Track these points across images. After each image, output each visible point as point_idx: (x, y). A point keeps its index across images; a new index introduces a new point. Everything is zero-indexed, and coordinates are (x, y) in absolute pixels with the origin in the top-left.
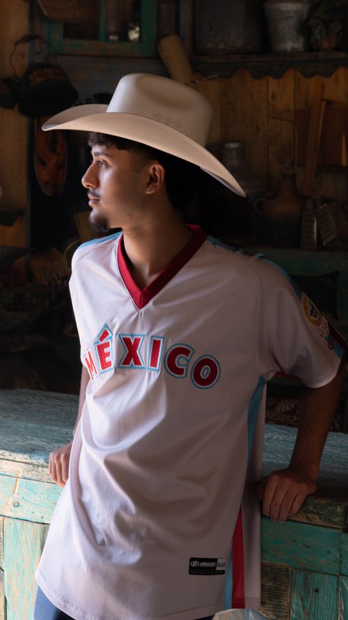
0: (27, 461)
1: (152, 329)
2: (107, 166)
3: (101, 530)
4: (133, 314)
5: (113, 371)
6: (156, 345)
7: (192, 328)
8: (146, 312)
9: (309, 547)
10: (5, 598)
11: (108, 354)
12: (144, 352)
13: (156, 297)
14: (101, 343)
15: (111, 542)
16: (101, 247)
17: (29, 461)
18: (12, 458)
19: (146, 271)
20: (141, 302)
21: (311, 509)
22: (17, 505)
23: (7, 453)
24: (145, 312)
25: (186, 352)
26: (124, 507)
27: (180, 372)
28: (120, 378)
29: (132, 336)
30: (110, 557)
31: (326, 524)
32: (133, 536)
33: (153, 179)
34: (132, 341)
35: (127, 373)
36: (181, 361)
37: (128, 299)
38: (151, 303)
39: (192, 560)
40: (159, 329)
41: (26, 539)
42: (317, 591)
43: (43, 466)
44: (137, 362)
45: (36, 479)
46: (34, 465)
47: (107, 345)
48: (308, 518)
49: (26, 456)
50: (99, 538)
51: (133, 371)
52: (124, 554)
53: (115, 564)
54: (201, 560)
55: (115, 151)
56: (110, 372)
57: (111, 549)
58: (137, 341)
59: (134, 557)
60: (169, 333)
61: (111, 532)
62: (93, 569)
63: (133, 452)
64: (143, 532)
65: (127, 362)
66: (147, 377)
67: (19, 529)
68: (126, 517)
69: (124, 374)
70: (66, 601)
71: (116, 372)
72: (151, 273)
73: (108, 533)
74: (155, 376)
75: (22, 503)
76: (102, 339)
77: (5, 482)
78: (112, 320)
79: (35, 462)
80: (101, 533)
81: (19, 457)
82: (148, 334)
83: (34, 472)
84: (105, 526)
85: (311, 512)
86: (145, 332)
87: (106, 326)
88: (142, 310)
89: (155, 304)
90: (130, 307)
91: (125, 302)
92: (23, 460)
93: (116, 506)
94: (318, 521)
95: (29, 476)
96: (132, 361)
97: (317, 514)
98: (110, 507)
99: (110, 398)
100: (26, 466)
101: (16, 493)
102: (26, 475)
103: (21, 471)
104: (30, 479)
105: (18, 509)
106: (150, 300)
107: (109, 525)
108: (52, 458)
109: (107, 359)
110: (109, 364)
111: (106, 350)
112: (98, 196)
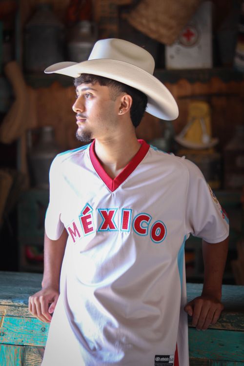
0: (10, 304)
1: (122, 205)
2: (92, 97)
3: (93, 340)
4: (107, 195)
5: (95, 233)
6: (126, 215)
7: (150, 203)
8: (118, 193)
9: (223, 345)
11: (90, 223)
12: (117, 219)
13: (123, 184)
14: (84, 216)
15: (100, 348)
16: (74, 155)
17: (12, 304)
20: (113, 187)
21: (225, 319)
22: (2, 334)
24: (116, 193)
25: (147, 218)
26: (110, 324)
27: (143, 231)
29: (108, 209)
30: (101, 358)
31: (236, 329)
32: (117, 343)
33: (123, 105)
34: (108, 213)
35: (105, 234)
36: (143, 225)
37: (104, 185)
38: (120, 188)
39: (156, 356)
40: (128, 204)
41: (10, 357)
43: (22, 307)
44: (112, 227)
45: (17, 315)
46: (15, 306)
47: (89, 217)
48: (223, 326)
49: (9, 301)
50: (91, 346)
51: (109, 233)
52: (111, 355)
53: (106, 363)
54: (161, 357)
55: (98, 86)
56: (92, 234)
57: (101, 353)
58: (112, 213)
59: (119, 356)
60: (135, 206)
61: (101, 341)
63: (114, 287)
64: (123, 340)
65: (104, 227)
66: (120, 236)
67: (4, 350)
68: (111, 330)
69: (103, 235)
71: (97, 234)
73: (99, 342)
74: (127, 234)
76: (84, 213)
78: (92, 200)
79: (16, 304)
80: (92, 343)
82: (120, 208)
83: (16, 311)
84: (96, 338)
85: (224, 322)
86: (118, 207)
87: (88, 204)
88: (114, 192)
89: (123, 188)
90: (105, 190)
91: (101, 188)
92: (7, 304)
93: (104, 323)
94: (230, 327)
95: (12, 314)
96: (108, 226)
97: (230, 322)
98: (100, 324)
100: (9, 308)
101: (2, 326)
102: (9, 314)
103: (5, 311)
104: (13, 316)
105: (3, 337)
106: (119, 185)
107: (99, 337)
108: (32, 300)
109: (89, 226)
110: (91, 229)
111: (88, 220)
112: (85, 117)
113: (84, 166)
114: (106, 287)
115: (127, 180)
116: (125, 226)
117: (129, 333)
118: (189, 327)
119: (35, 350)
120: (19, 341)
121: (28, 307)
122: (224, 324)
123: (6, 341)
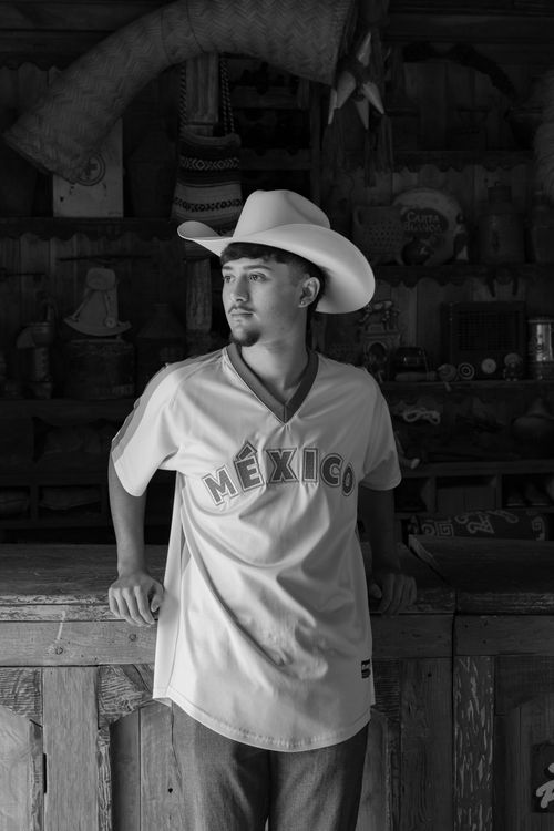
0: (72, 602)
1: (302, 442)
2: (264, 279)
3: (279, 650)
4: (277, 429)
5: (265, 487)
6: (308, 457)
8: (293, 426)
9: (418, 636)
10: (45, 756)
11: (254, 471)
12: (296, 464)
13: (299, 411)
14: (241, 460)
15: (291, 659)
17: (76, 601)
18: (51, 602)
19: (281, 385)
20: (285, 416)
21: (422, 599)
22: (60, 651)
23: (43, 598)
24: (292, 424)
25: (337, 461)
26: (303, 622)
27: (335, 481)
28: (271, 493)
29: (280, 450)
30: (295, 676)
31: (439, 611)
32: (315, 650)
33: (306, 293)
34: (281, 456)
35: (278, 487)
37: (269, 414)
38: (295, 417)
39: (361, 663)
40: (310, 441)
41: (75, 686)
42: (430, 675)
43: (94, 604)
44: (288, 476)
45: (86, 618)
46: (82, 605)
47: (251, 462)
48: (419, 609)
49: (69, 597)
50: (277, 659)
51: (284, 485)
52: (308, 670)
53: (304, 681)
54: (366, 663)
56: (261, 488)
57: (293, 668)
58: (287, 455)
59: (321, 670)
60: (320, 442)
61: (292, 651)
62: (281, 691)
63: (308, 565)
64: (323, 644)
65: (277, 477)
66: (303, 492)
67: (64, 676)
68: (306, 632)
69: (275, 489)
70: (246, 732)
71: (268, 488)
72: (287, 386)
73: (288, 651)
74: (314, 487)
75: (67, 648)
76: (242, 457)
77: (42, 629)
78: (253, 436)
79: (84, 601)
80: (277, 653)
81: (60, 599)
82: (300, 447)
83: (83, 613)
84: (284, 645)
85: (422, 603)
86: (296, 446)
87: (247, 442)
88: (289, 424)
89: (300, 416)
90: (273, 422)
91: (265, 417)
92: (67, 602)
93: (294, 623)
94: (430, 610)
95: (75, 618)
96: (282, 476)
97: (429, 603)
98: (288, 624)
99: (261, 515)
100: (71, 608)
101: (58, 638)
102: (71, 618)
103: (64, 614)
104: (77, 621)
105: (62, 656)
106: (294, 413)
107: (288, 644)
108: (114, 594)
109: (252, 477)
110: (257, 481)
111: (249, 468)
112: (251, 310)
113: (228, 383)
114: (294, 568)
115: (303, 405)
116: (308, 473)
117: (328, 633)
118: (371, 615)
119: (117, 671)
120: (90, 659)
121: (108, 604)
122: (422, 606)
123: (67, 662)
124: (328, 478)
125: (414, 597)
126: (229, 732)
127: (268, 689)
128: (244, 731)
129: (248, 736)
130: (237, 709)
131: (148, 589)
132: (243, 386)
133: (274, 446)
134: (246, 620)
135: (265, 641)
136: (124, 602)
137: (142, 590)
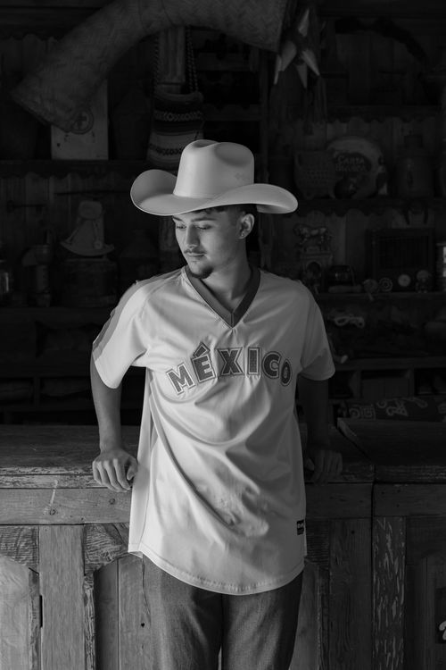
0: (63, 472)
1: (246, 342)
2: (209, 227)
3: (229, 512)
4: (226, 332)
5: (216, 379)
7: (277, 339)
8: (239, 329)
9: (344, 500)
10: (41, 597)
11: (207, 366)
12: (242, 361)
13: (244, 317)
14: (197, 358)
15: (240, 521)
16: (169, 282)
17: (66, 472)
18: (46, 473)
20: (232, 321)
21: (347, 471)
22: (53, 512)
23: (39, 470)
25: (276, 357)
26: (249, 489)
27: (274, 374)
29: (229, 349)
30: (243, 534)
31: (362, 481)
32: (259, 513)
34: (229, 354)
35: (227, 379)
37: (220, 320)
38: (241, 322)
39: (297, 523)
40: (253, 342)
41: (65, 540)
42: (353, 532)
43: (81, 475)
44: (236, 370)
45: (73, 486)
46: (71, 475)
47: (205, 359)
48: (345, 479)
49: (60, 468)
50: (228, 520)
51: (232, 378)
52: (253, 528)
53: (250, 538)
54: (300, 522)
56: (213, 380)
57: (240, 527)
58: (234, 353)
59: (263, 529)
60: (263, 343)
61: (240, 513)
62: (231, 545)
63: (250, 443)
64: (265, 507)
65: (226, 371)
66: (248, 383)
67: (56, 533)
68: (251, 497)
69: (225, 381)
71: (219, 380)
73: (237, 513)
74: (257, 379)
75: (59, 510)
76: (198, 355)
77: (38, 495)
78: (207, 338)
79: (73, 472)
80: (228, 515)
81: (53, 471)
82: (245, 347)
83: (72, 481)
85: (347, 474)
86: (242, 345)
87: (202, 343)
88: (235, 328)
89: (245, 321)
90: (223, 326)
92: (59, 473)
93: (241, 489)
94: (354, 479)
95: (66, 485)
96: (231, 370)
97: (354, 474)
98: (236, 491)
99: (213, 401)
100: (62, 477)
101: (52, 502)
102: (62, 485)
103: (56, 482)
104: (67, 488)
105: (54, 516)
106: (240, 319)
107: (237, 509)
108: (97, 466)
109: (206, 371)
110: (210, 374)
111: (203, 364)
112: (202, 252)
113: (186, 296)
114: (240, 445)
116: (252, 368)
117: (270, 499)
118: (306, 483)
119: (99, 528)
120: (78, 518)
121: (92, 474)
122: (347, 476)
123: (58, 521)
124: (268, 371)
125: (340, 469)
126: (189, 579)
127: (221, 544)
128: (201, 579)
129: (205, 582)
130: (195, 561)
131: (124, 462)
132: (198, 297)
133: (224, 346)
134: (202, 488)
135: (218, 505)
136: (105, 472)
137: (119, 463)
